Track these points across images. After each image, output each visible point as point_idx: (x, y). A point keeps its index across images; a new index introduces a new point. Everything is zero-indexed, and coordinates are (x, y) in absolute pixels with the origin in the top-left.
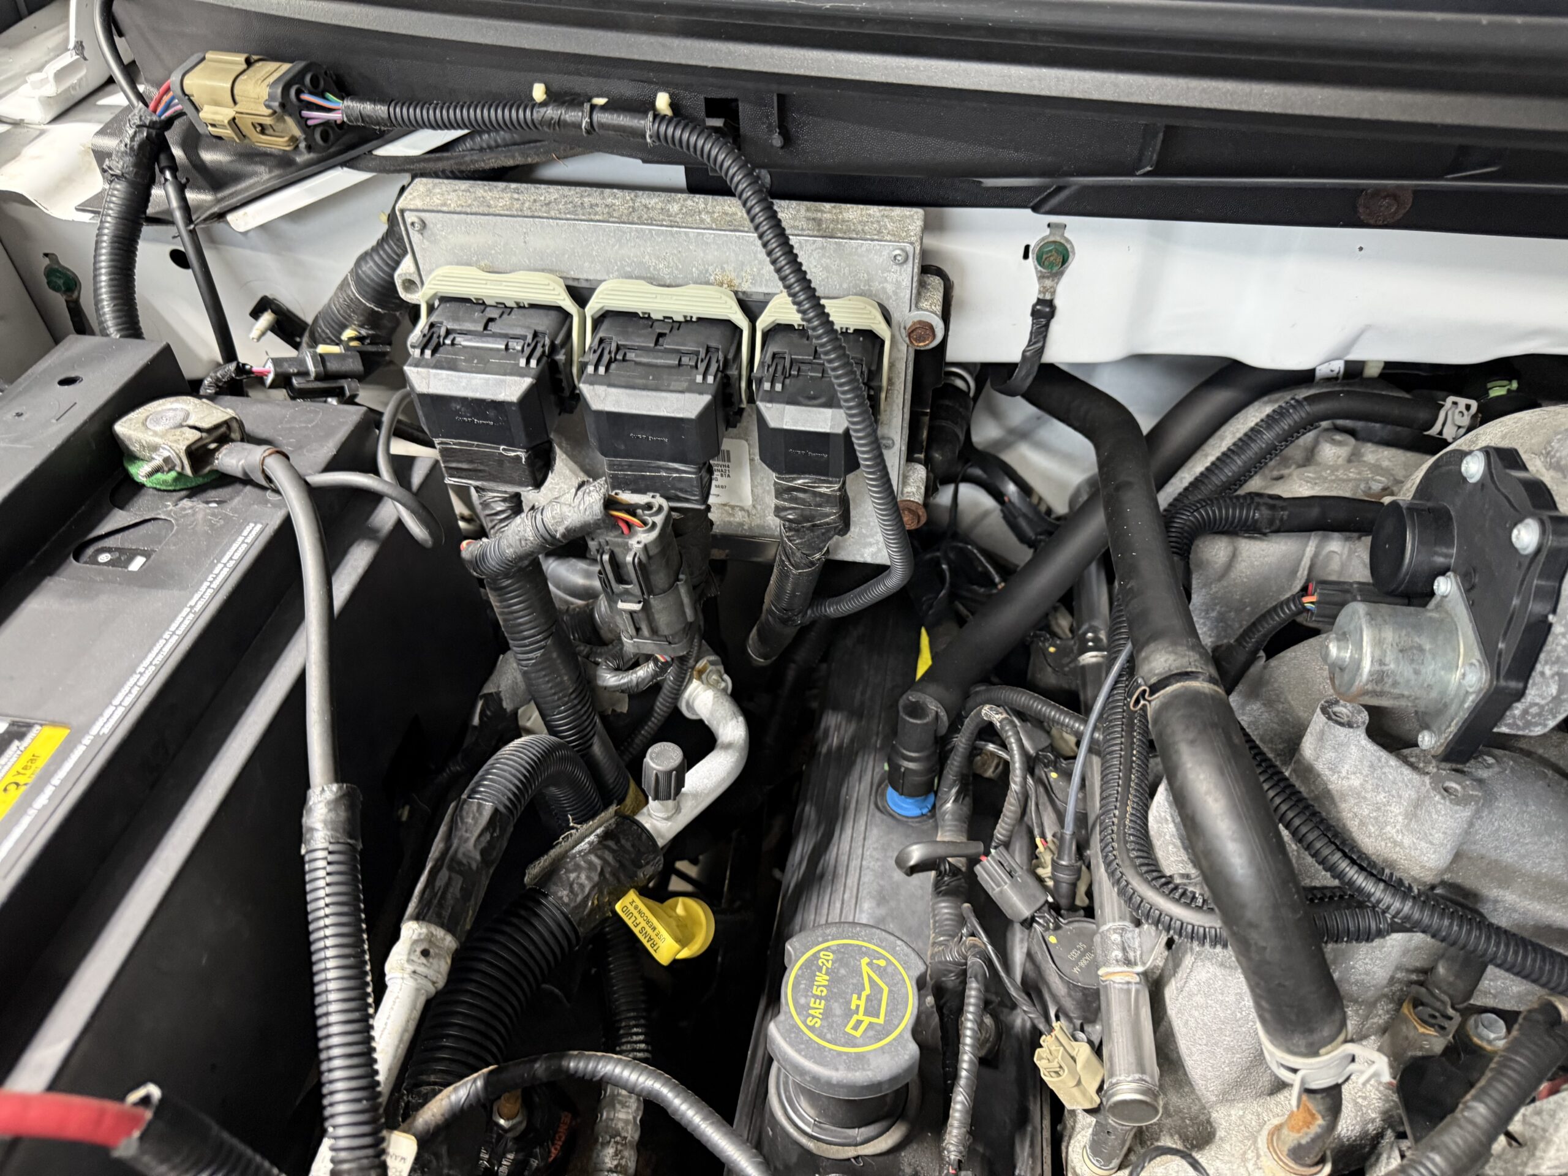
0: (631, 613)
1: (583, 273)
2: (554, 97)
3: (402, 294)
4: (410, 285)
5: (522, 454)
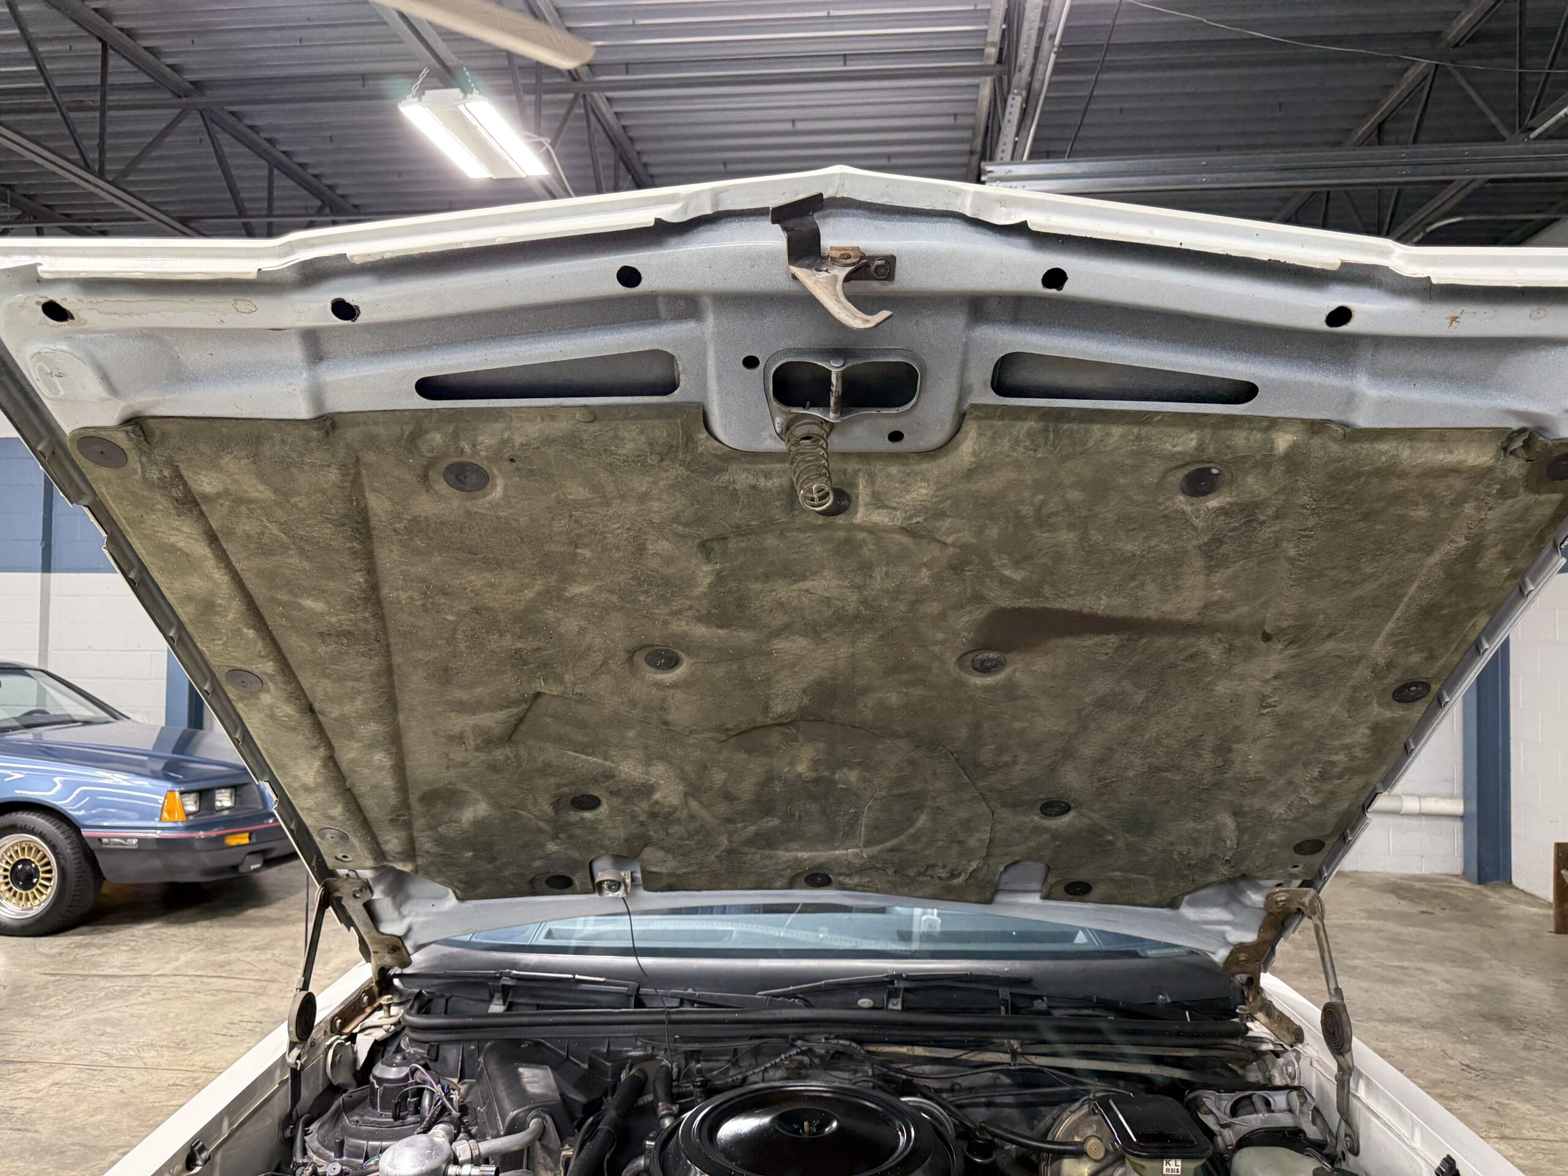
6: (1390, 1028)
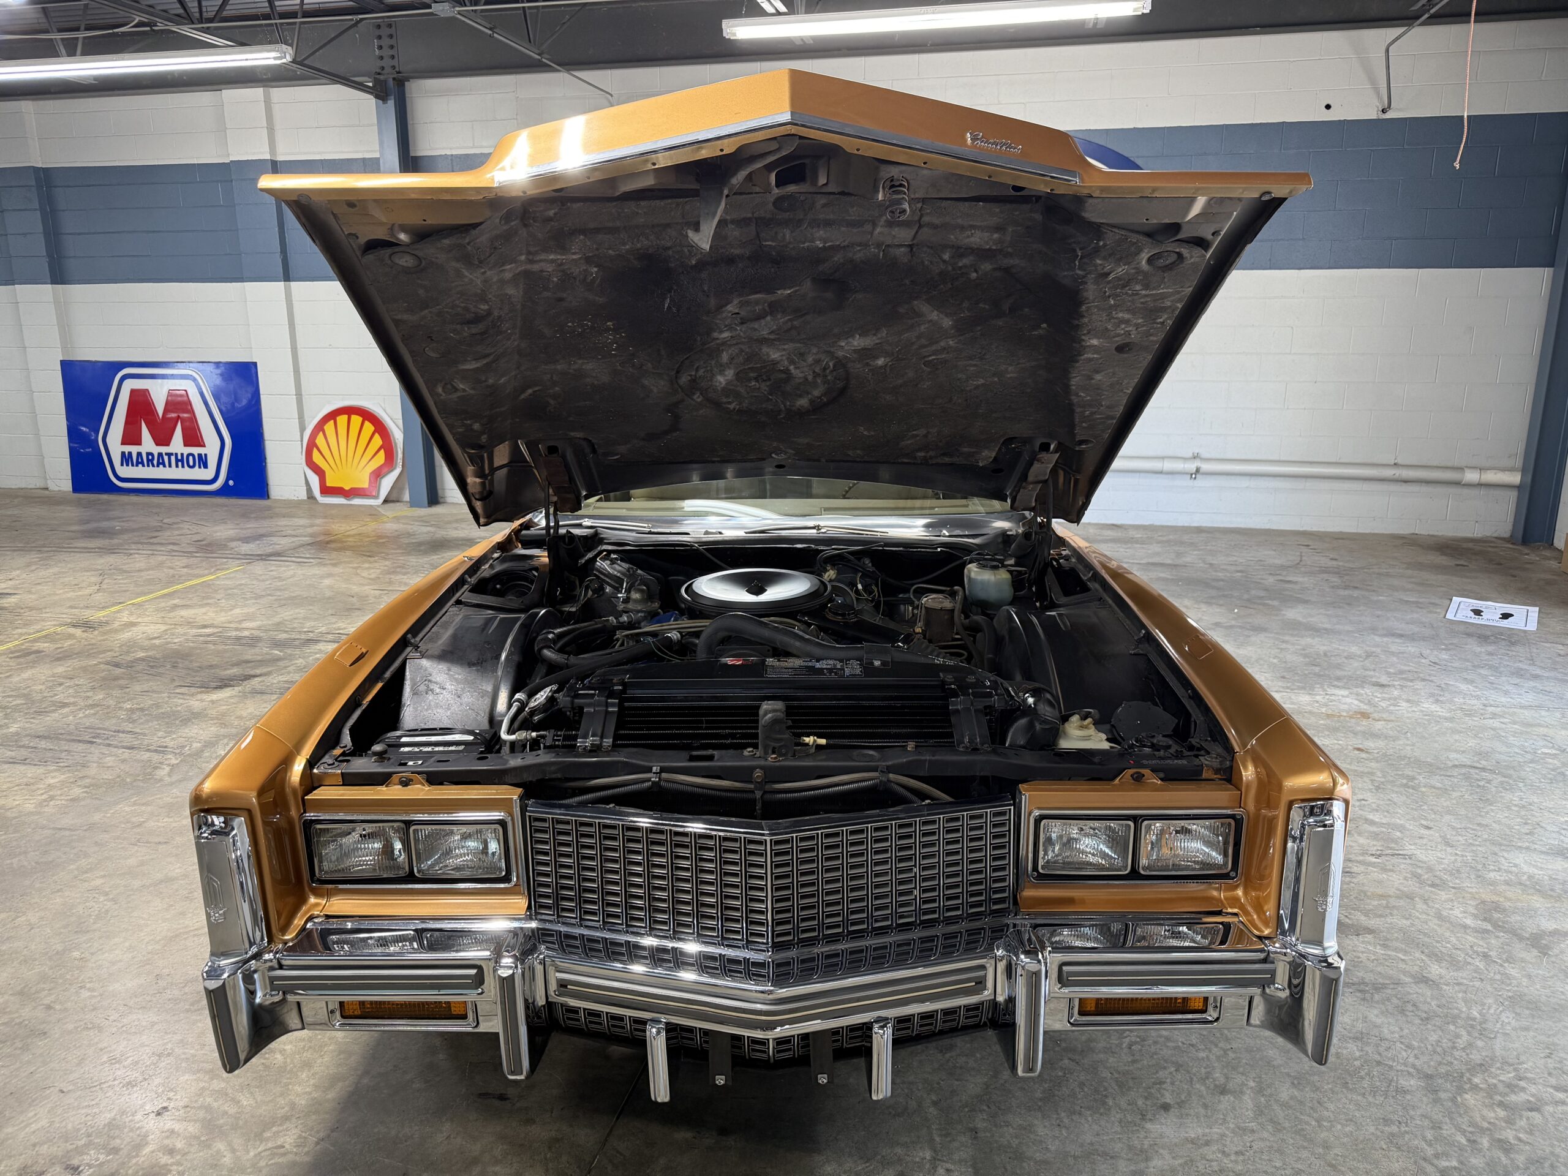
6: (1385, 639)
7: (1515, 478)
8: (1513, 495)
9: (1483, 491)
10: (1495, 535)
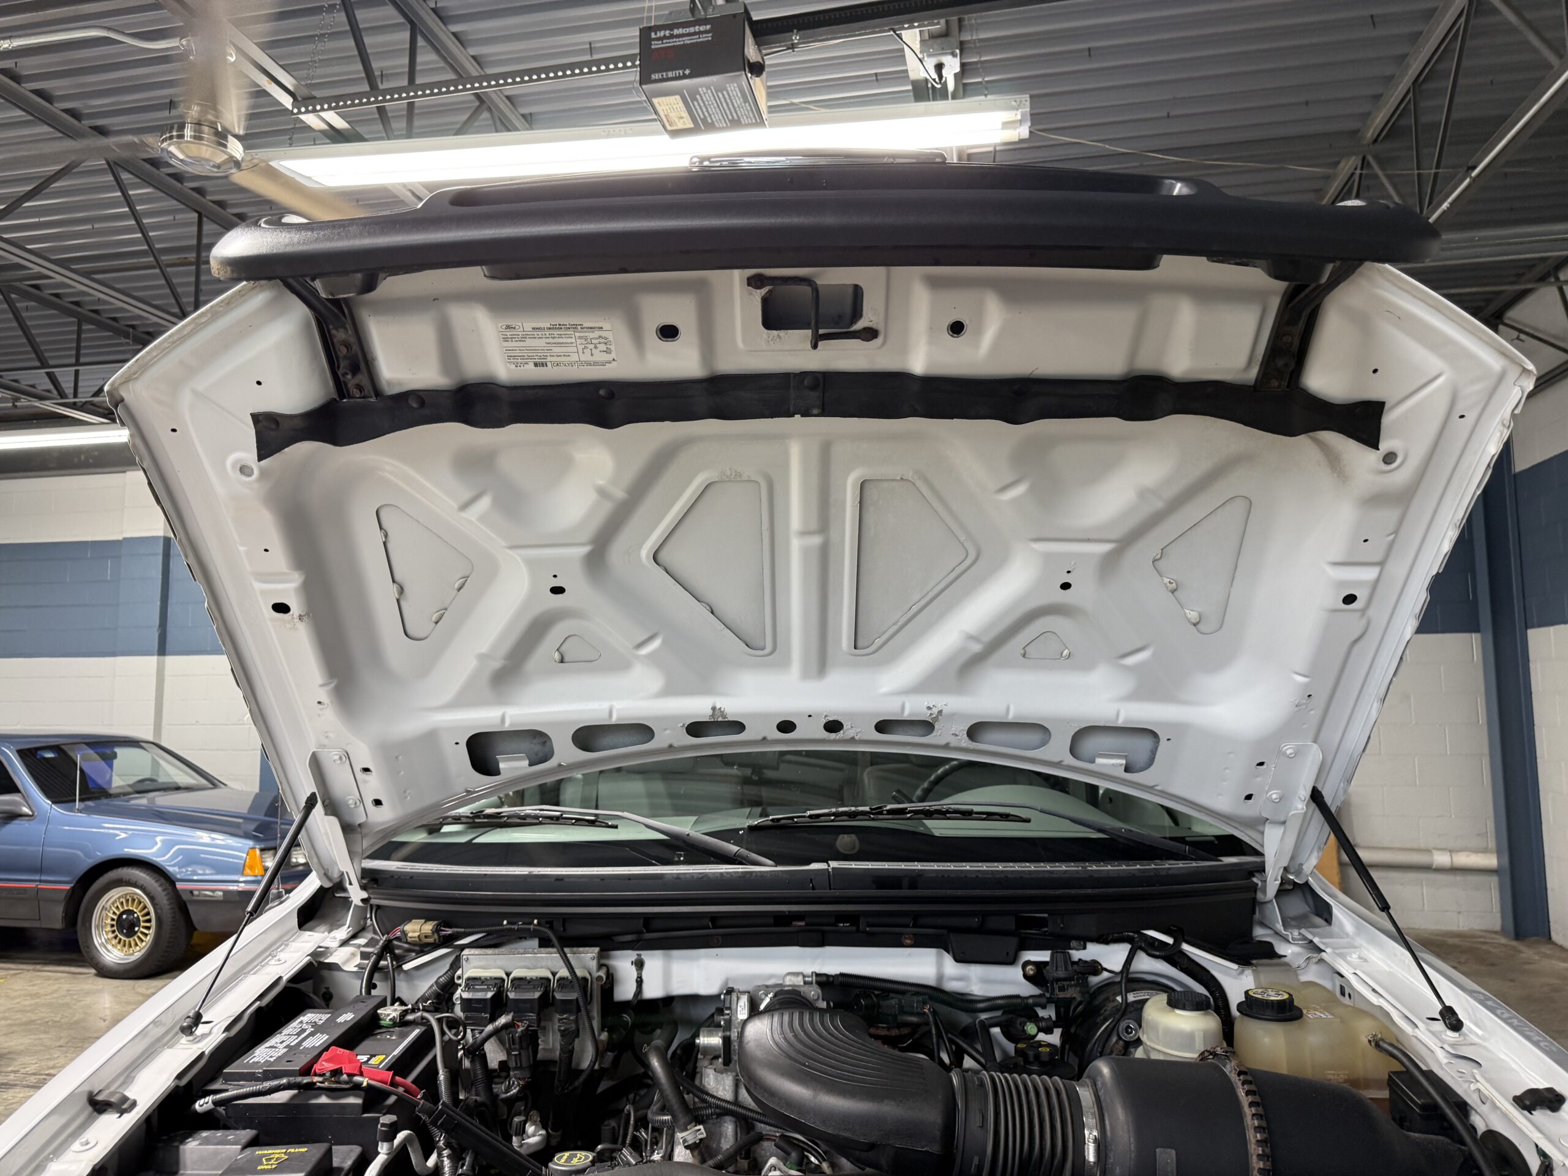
0: (516, 1055)
1: (509, 970)
2: (508, 923)
3: (456, 981)
4: (459, 978)
5: (488, 1015)
7: (1490, 861)
8: (1494, 880)
9: (1459, 878)
10: (1483, 928)
